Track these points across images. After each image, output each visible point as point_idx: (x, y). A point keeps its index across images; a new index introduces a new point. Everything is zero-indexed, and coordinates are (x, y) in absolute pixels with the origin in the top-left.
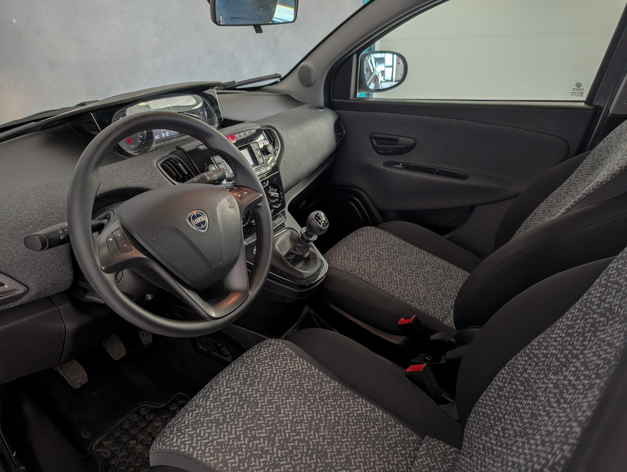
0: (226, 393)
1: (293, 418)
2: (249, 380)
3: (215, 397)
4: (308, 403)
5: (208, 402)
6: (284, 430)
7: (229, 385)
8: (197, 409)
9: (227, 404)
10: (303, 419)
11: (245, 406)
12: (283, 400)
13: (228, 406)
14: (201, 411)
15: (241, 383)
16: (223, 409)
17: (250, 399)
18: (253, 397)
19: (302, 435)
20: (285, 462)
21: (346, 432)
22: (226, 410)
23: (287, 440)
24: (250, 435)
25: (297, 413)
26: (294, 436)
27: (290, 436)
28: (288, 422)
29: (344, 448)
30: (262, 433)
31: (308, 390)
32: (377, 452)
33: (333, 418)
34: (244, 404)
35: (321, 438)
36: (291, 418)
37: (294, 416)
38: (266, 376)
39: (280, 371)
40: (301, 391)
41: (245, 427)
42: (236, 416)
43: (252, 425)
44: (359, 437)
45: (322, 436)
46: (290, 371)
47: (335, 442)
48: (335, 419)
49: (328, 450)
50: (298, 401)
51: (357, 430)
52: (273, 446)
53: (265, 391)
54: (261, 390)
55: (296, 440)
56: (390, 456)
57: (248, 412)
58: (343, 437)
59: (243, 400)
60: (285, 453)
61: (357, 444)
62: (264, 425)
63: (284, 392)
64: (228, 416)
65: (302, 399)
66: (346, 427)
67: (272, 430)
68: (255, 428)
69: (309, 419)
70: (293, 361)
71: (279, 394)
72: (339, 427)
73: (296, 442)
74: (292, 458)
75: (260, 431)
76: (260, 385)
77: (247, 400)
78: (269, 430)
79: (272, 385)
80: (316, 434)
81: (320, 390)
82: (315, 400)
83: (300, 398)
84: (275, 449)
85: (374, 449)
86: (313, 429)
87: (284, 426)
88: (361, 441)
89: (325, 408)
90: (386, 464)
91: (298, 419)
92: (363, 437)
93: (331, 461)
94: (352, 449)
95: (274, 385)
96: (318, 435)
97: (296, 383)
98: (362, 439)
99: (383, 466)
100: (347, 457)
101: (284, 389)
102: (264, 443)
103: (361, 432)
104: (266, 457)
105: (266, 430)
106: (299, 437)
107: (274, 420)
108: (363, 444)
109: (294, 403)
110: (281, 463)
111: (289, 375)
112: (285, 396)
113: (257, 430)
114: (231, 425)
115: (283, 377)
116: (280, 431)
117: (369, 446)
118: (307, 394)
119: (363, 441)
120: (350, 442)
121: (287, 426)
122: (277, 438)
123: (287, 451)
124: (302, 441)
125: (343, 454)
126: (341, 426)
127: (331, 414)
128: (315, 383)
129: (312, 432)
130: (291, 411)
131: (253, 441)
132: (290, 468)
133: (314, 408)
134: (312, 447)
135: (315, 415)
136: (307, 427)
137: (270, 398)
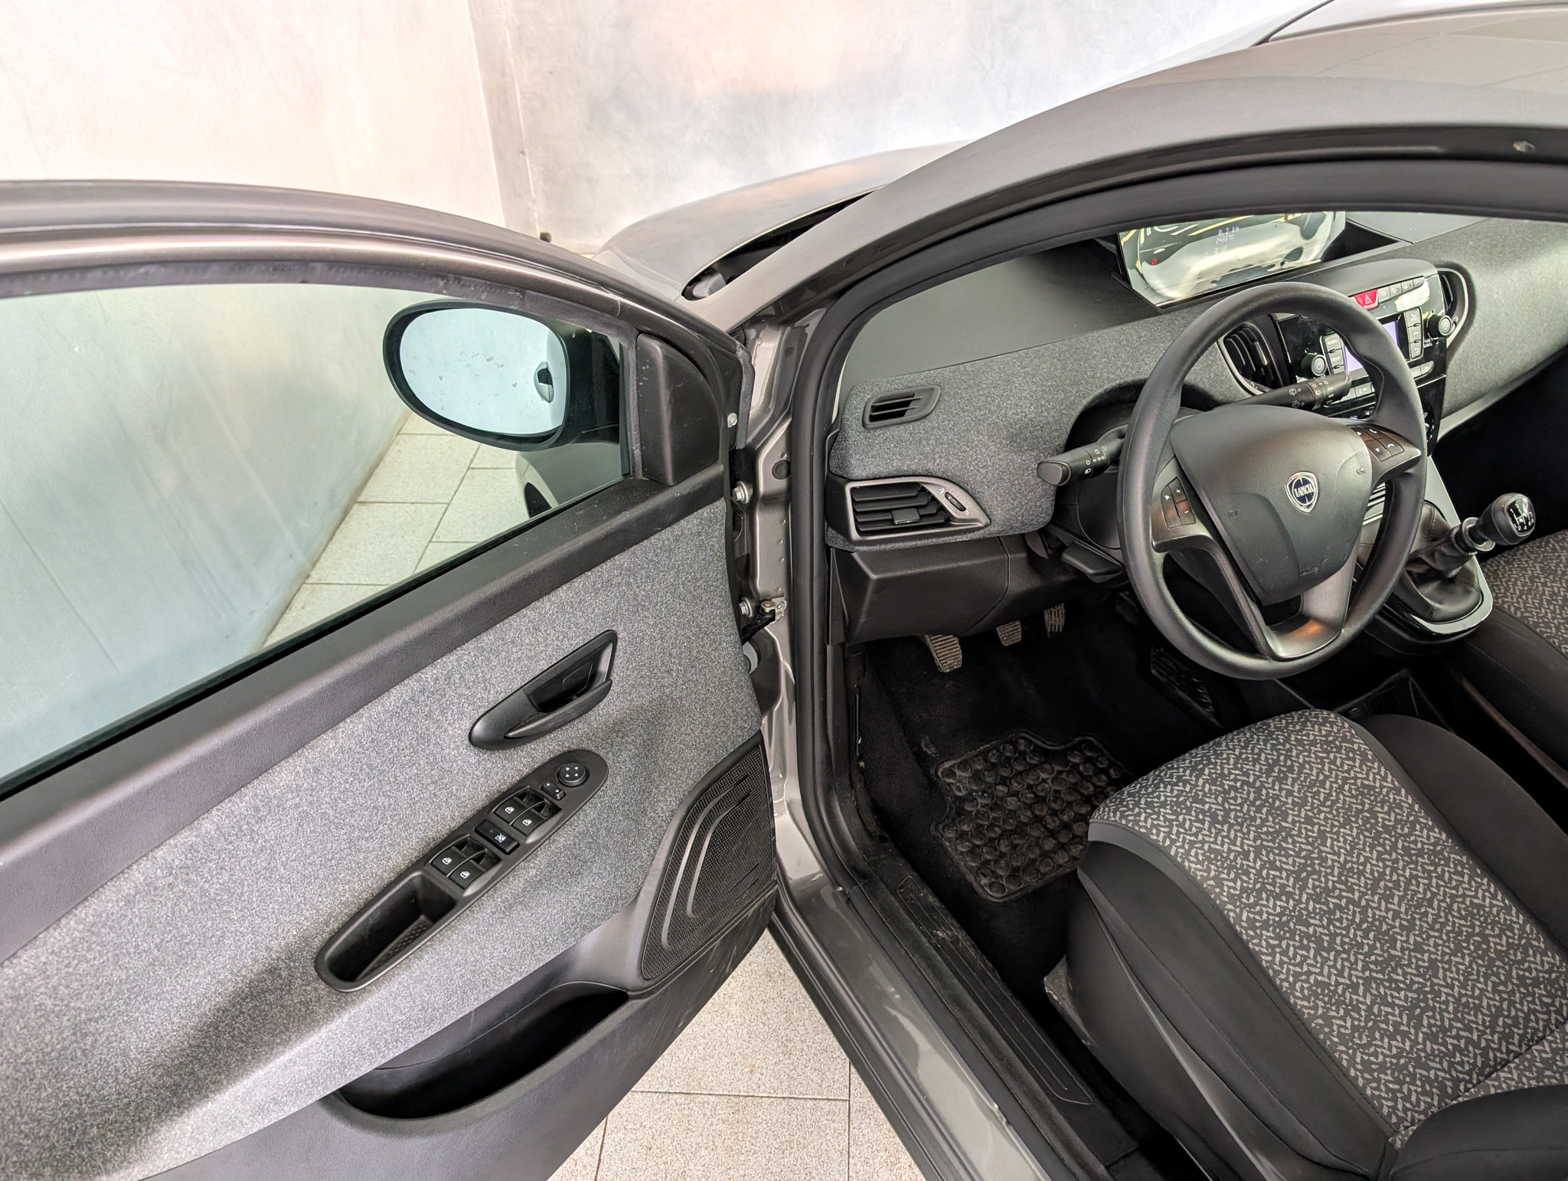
0: (1232, 777)
1: (1346, 861)
2: (1276, 769)
3: (1214, 776)
4: (1380, 849)
5: (1201, 782)
6: (1327, 874)
7: (1239, 766)
8: (1181, 784)
9: (1232, 794)
10: (1364, 871)
11: (1264, 810)
12: (1333, 826)
13: (1235, 798)
14: (1188, 789)
15: (1261, 769)
16: (1225, 800)
17: (1274, 802)
18: (1280, 801)
19: (1357, 894)
20: (1317, 922)
21: (1441, 923)
22: (1230, 804)
23: (1328, 891)
24: (1265, 859)
25: (1355, 855)
26: (1341, 890)
27: (1334, 888)
28: (1336, 864)
29: (1429, 945)
30: (1287, 864)
31: (1384, 826)
32: (1494, 978)
33: (1421, 890)
34: (1262, 806)
35: (1391, 913)
36: (1342, 860)
37: (1349, 858)
38: (1309, 775)
39: (1337, 775)
40: (1371, 823)
41: (1258, 842)
42: (1246, 819)
43: (1271, 844)
44: (1464, 941)
45: (1394, 910)
46: (1356, 782)
47: (1415, 930)
48: (1425, 893)
49: (1399, 937)
50: (1362, 837)
51: (1464, 929)
52: (1302, 889)
53: (1304, 799)
54: (1296, 794)
55: (1344, 897)
56: (1518, 995)
57: (1269, 821)
58: (1432, 928)
59: (1262, 800)
60: (1320, 909)
61: (1458, 950)
62: (1292, 853)
63: (1338, 813)
64: (1232, 815)
65: (1369, 837)
66: (1442, 914)
67: (1305, 865)
68: (1277, 851)
69: (1376, 874)
70: (1367, 766)
71: (1328, 813)
72: (1430, 910)
73: (1344, 900)
74: (1330, 922)
75: (1284, 859)
76: (1296, 787)
77: (1269, 803)
78: (1300, 863)
79: (1318, 793)
80: (1383, 904)
81: (1409, 835)
82: (1394, 847)
83: (1366, 834)
84: (1305, 896)
85: (1489, 972)
86: (1380, 894)
87: (1326, 868)
88: (1467, 948)
89: (1410, 869)
90: (1506, 1003)
91: (1355, 866)
92: (1473, 944)
93: (1400, 954)
94: (1444, 954)
95: (1322, 795)
96: (1386, 907)
97: (1364, 806)
98: (1469, 945)
99: (1498, 1004)
100: (1432, 962)
101: (1338, 808)
102: (1288, 879)
103: (1470, 935)
104: (1287, 902)
105: (1294, 861)
106: (1350, 895)
107: (1312, 852)
108: (1469, 955)
109: (1354, 838)
110: (1312, 921)
111: (1353, 787)
112: (1338, 821)
113: (1279, 855)
114: (1236, 831)
115: (1341, 788)
116: (1319, 873)
117: (1480, 962)
118: (1380, 833)
119: (1470, 950)
120: (1444, 942)
121: (1333, 871)
122: (1310, 881)
123: (1325, 908)
124: (1357, 904)
125: (1426, 955)
126: (1433, 909)
127: (1418, 883)
128: (1402, 820)
129: (1376, 898)
130: (1346, 849)
131: (1269, 869)
132: (1325, 934)
133: (1389, 860)
134: (1370, 920)
135: (1388, 872)
136: (1369, 886)
137: (1310, 814)
